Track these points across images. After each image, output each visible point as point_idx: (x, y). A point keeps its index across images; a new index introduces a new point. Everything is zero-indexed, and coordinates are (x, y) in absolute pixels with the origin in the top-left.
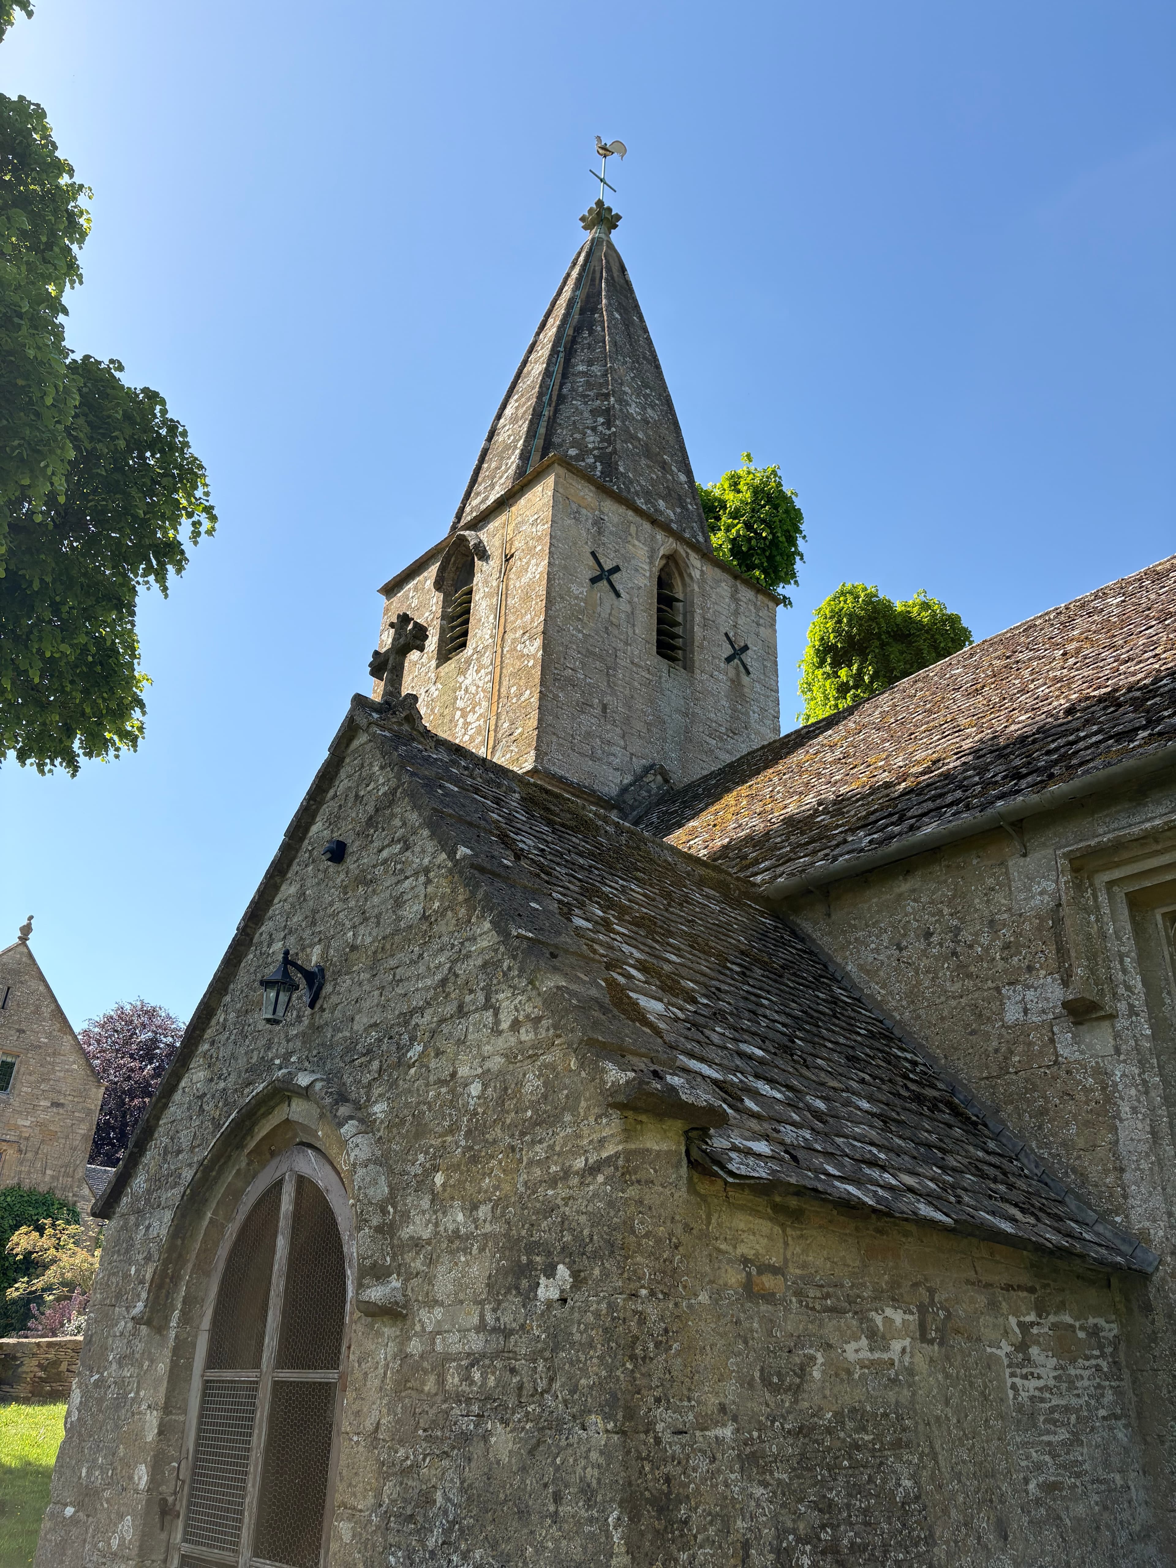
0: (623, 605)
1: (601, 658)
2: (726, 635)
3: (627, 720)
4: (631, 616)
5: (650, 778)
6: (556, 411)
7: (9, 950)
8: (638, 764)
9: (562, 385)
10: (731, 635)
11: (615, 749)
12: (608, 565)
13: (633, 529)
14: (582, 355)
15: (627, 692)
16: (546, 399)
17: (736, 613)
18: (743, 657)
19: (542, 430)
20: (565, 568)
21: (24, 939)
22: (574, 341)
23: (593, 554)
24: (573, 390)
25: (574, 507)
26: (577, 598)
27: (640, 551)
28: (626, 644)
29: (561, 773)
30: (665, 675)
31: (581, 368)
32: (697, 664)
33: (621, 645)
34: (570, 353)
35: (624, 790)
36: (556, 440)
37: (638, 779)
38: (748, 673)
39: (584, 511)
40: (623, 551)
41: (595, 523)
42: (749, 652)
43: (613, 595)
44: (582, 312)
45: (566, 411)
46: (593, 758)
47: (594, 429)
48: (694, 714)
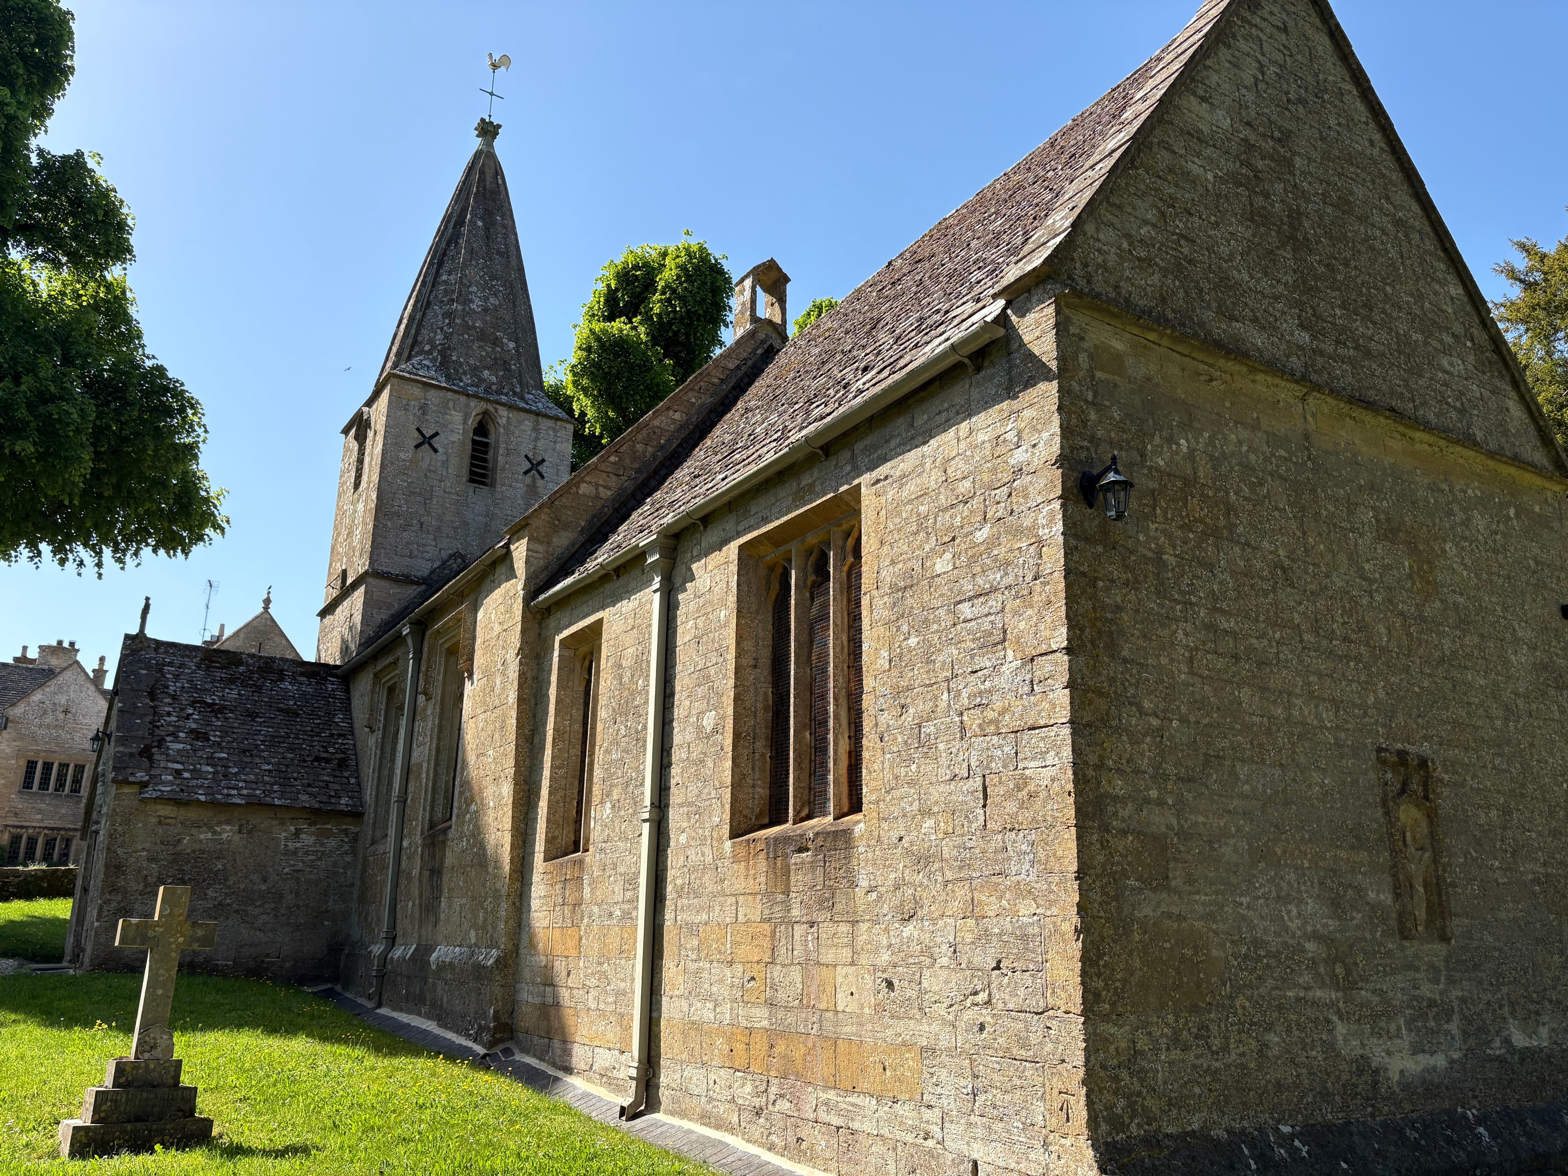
0: (440, 456)
1: (420, 494)
2: (526, 456)
3: (439, 529)
4: (445, 464)
5: (451, 561)
6: (424, 314)
7: (257, 617)
8: (444, 555)
9: (431, 292)
10: (530, 456)
11: (428, 548)
12: (428, 433)
13: (451, 404)
14: (447, 266)
15: (440, 511)
16: (419, 305)
17: (536, 439)
18: (540, 468)
19: (413, 331)
20: (396, 444)
21: (266, 608)
22: (444, 254)
23: (418, 430)
24: (436, 297)
25: (405, 402)
26: (404, 460)
27: (456, 417)
28: (441, 481)
29: (385, 569)
30: (471, 493)
31: (444, 277)
32: (498, 481)
33: (436, 483)
34: (441, 264)
35: (433, 572)
36: (420, 339)
37: (444, 563)
38: (542, 477)
39: (413, 403)
40: (442, 421)
41: (421, 408)
42: (545, 464)
43: (432, 452)
44: (454, 227)
45: (430, 314)
46: (411, 557)
47: (442, 329)
48: (493, 514)
